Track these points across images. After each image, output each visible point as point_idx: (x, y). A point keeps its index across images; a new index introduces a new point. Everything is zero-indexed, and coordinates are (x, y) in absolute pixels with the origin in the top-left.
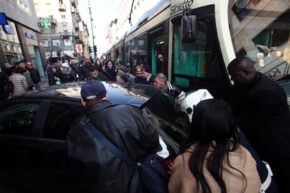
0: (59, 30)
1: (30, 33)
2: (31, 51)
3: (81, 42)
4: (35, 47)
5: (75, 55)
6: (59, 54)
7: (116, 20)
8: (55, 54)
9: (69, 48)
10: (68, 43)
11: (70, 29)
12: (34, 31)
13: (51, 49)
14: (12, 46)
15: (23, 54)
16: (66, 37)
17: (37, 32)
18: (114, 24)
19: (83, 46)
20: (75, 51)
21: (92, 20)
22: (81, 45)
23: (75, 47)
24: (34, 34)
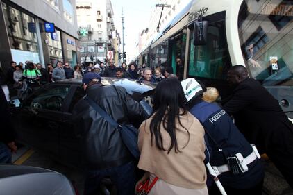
0: (95, 37)
1: (71, 39)
2: (70, 56)
3: (113, 49)
4: (73, 52)
5: (106, 60)
6: (92, 59)
7: (147, 29)
8: (88, 59)
9: (101, 54)
10: (101, 50)
11: (104, 37)
12: (74, 38)
13: (86, 54)
14: (56, 51)
15: (63, 58)
16: (100, 44)
17: (76, 38)
18: (145, 33)
19: (114, 53)
20: (107, 56)
21: (124, 28)
22: (112, 52)
23: (107, 53)
24: (74, 40)
